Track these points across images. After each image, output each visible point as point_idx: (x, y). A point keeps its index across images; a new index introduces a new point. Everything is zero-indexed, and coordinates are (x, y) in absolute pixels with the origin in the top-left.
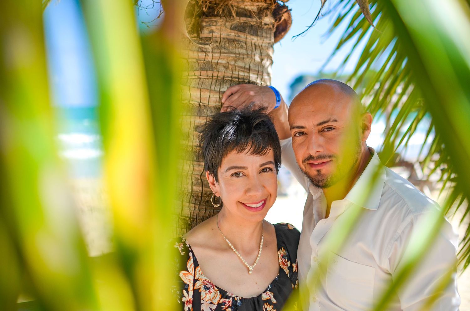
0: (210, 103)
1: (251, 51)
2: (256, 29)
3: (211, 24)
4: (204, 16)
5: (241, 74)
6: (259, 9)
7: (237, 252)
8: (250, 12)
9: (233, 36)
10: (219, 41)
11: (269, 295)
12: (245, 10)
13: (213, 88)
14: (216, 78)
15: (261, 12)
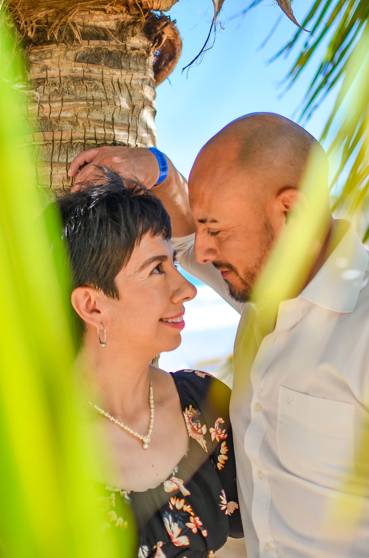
0: (53, 184)
1: (113, 93)
2: (118, 57)
3: (43, 56)
4: (31, 46)
5: (100, 131)
6: (120, 24)
7: (116, 422)
8: (104, 30)
9: (80, 71)
10: (59, 82)
11: (176, 483)
12: (96, 28)
13: (55, 158)
14: (60, 142)
15: (124, 30)
